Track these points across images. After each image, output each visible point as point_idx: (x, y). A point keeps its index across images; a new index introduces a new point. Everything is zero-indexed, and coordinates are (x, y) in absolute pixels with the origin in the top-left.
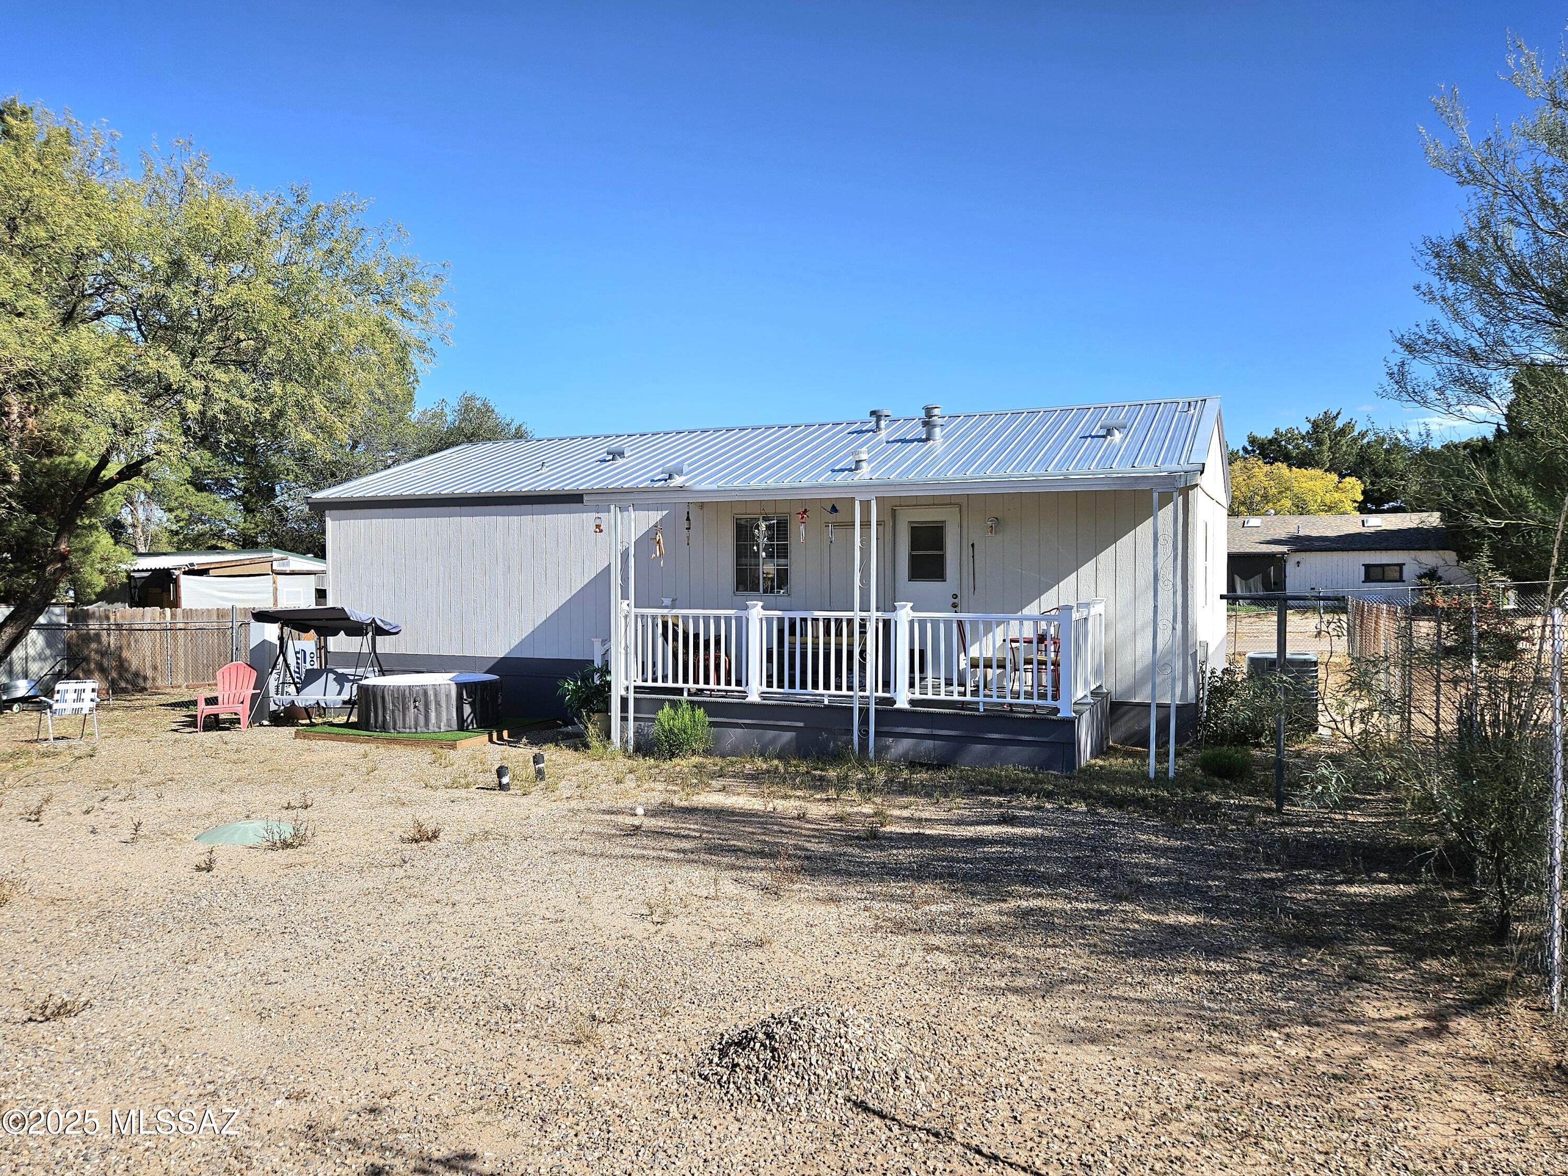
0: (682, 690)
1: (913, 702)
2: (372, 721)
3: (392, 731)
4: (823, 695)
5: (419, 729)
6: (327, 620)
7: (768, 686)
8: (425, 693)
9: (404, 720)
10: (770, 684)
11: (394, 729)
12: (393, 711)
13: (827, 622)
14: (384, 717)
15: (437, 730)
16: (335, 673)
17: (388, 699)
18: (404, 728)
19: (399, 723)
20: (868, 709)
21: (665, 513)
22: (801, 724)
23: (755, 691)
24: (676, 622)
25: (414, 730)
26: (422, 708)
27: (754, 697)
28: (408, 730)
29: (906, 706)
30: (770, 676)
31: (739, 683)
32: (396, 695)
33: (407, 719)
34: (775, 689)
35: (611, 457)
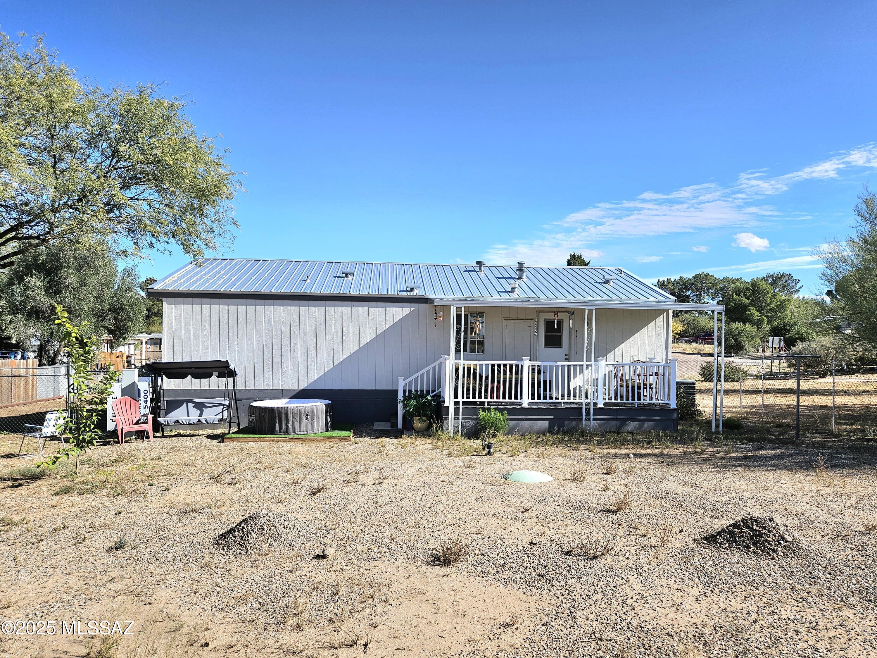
0: (484, 402)
1: (605, 404)
2: (277, 428)
3: (293, 434)
4: (561, 403)
5: (309, 432)
6: (195, 368)
7: (532, 399)
8: (312, 411)
9: (300, 427)
10: (533, 398)
11: (294, 432)
12: (293, 422)
13: (511, 366)
14: (287, 426)
15: (317, 432)
16: (193, 402)
17: (290, 415)
18: (300, 432)
19: (297, 429)
20: (589, 409)
21: (412, 309)
22: (552, 417)
23: (525, 402)
24: (475, 368)
25: (306, 433)
26: (310, 419)
27: (525, 405)
28: (302, 433)
29: (603, 406)
30: (533, 394)
31: (516, 398)
32: (296, 412)
33: (302, 426)
34: (536, 400)
35: (344, 275)
